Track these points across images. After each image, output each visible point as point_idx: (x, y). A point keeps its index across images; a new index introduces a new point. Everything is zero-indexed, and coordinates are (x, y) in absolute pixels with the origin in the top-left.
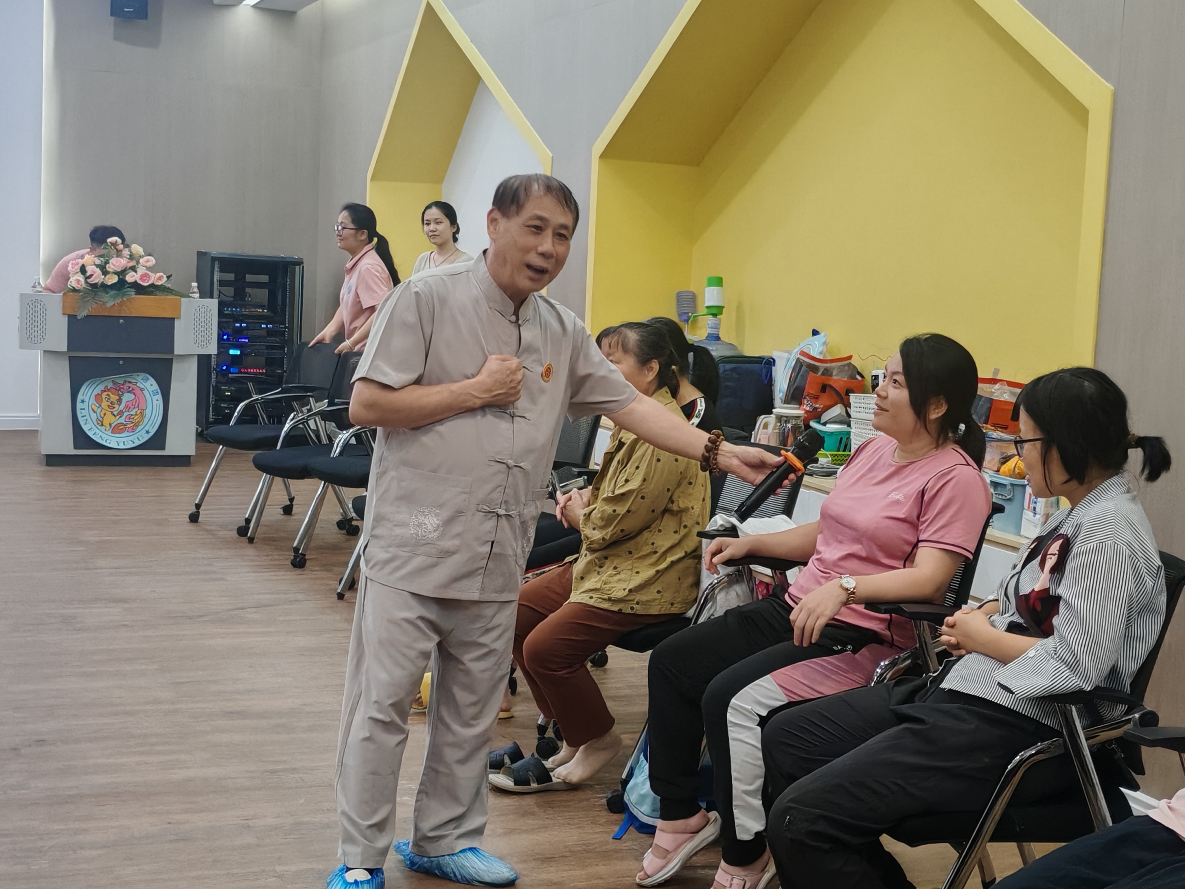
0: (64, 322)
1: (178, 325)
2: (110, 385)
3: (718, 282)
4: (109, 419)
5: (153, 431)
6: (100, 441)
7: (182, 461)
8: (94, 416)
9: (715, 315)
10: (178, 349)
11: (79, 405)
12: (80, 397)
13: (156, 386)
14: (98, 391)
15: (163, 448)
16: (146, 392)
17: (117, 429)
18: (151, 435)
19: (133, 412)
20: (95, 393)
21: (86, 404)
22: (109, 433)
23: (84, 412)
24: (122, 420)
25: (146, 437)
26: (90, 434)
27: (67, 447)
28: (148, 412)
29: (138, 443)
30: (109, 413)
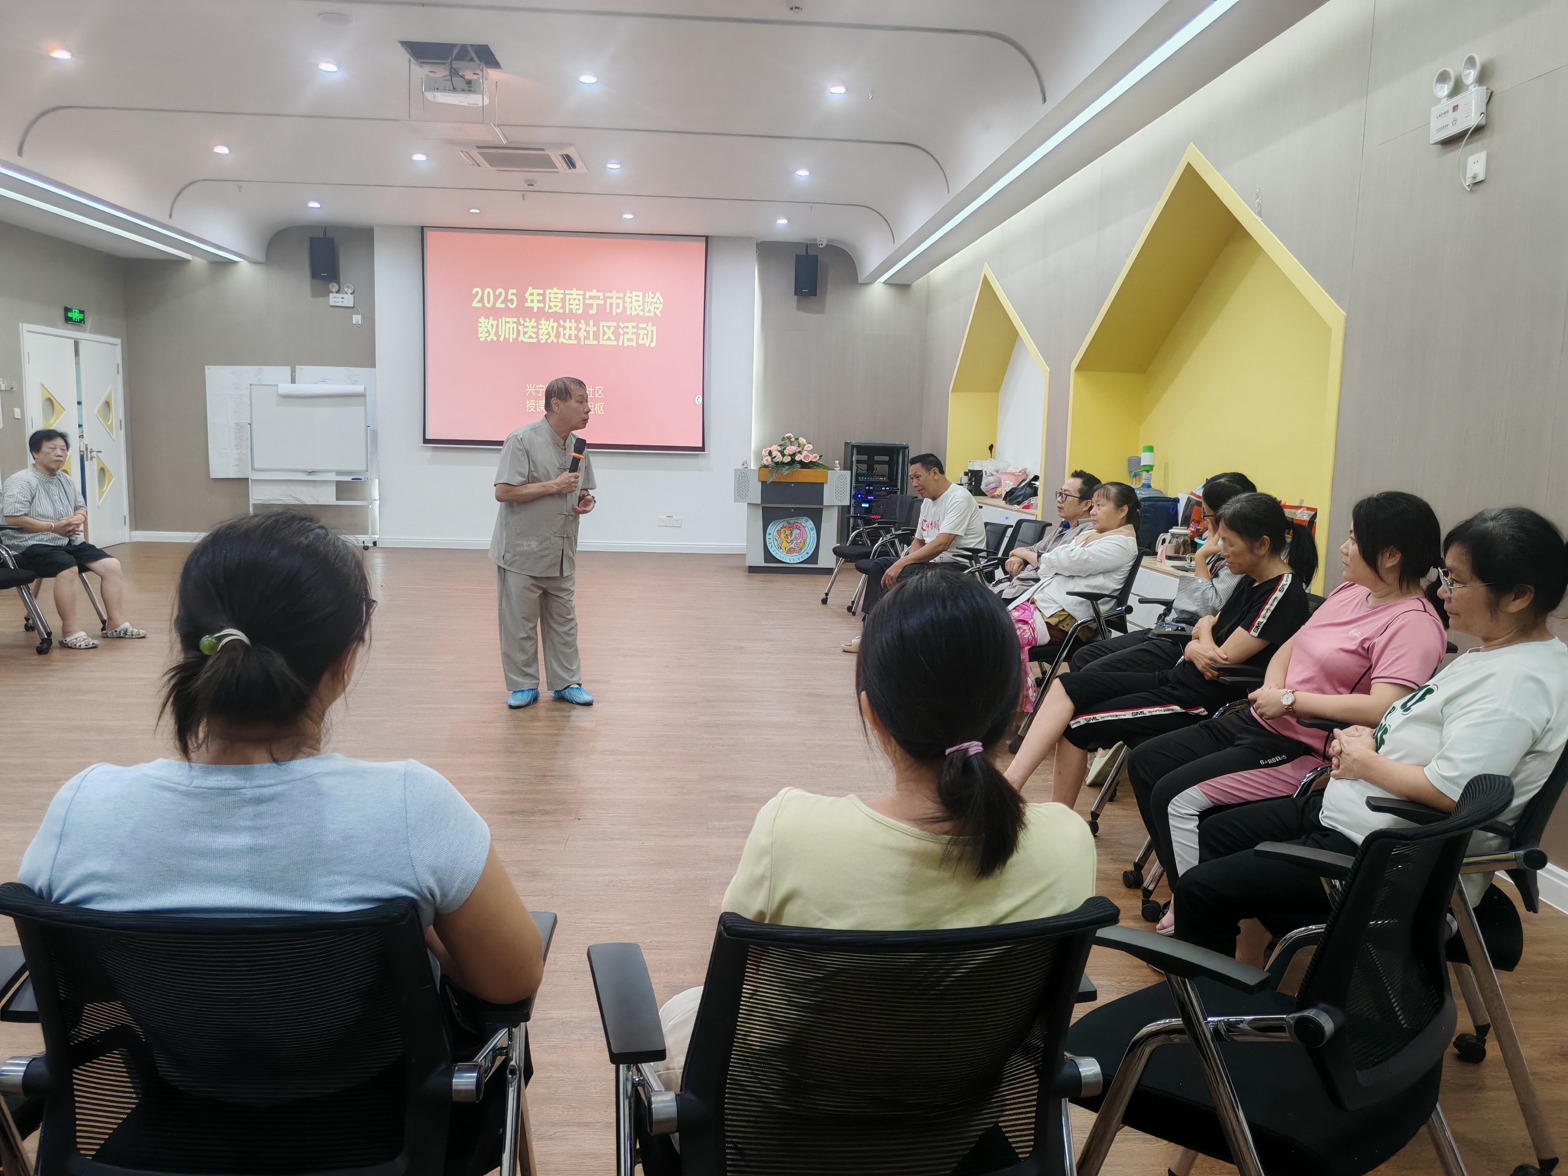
0: (759, 486)
1: (826, 487)
2: (786, 524)
3: (1151, 449)
4: (785, 544)
5: (811, 553)
6: (779, 558)
7: (828, 571)
8: (776, 543)
9: (1148, 471)
10: (826, 502)
11: (768, 536)
12: (768, 531)
13: (812, 525)
14: (779, 528)
15: (817, 563)
16: (806, 528)
17: (790, 551)
18: (809, 555)
19: (799, 541)
20: (777, 529)
21: (771, 535)
22: (785, 553)
23: (771, 541)
24: (792, 546)
25: (806, 557)
26: (774, 554)
27: (760, 562)
28: (808, 541)
29: (801, 560)
30: (785, 542)
